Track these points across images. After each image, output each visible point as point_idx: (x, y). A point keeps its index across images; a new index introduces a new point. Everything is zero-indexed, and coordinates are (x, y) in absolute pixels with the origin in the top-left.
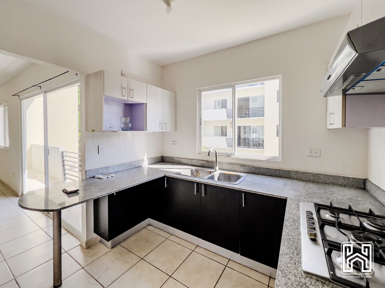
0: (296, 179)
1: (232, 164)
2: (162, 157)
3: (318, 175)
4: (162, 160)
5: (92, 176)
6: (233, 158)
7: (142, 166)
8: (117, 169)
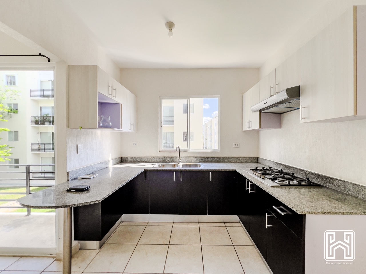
0: (228, 162)
1: (188, 157)
2: (122, 158)
3: (238, 158)
4: (122, 161)
5: (73, 178)
6: (189, 153)
7: (108, 167)
8: (92, 169)
